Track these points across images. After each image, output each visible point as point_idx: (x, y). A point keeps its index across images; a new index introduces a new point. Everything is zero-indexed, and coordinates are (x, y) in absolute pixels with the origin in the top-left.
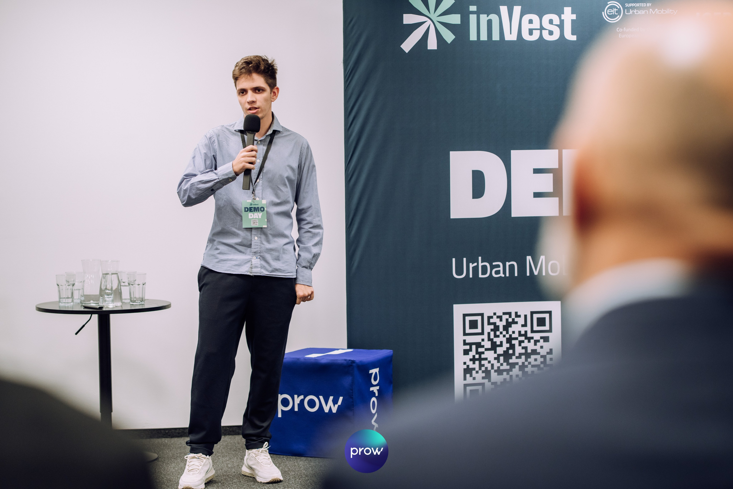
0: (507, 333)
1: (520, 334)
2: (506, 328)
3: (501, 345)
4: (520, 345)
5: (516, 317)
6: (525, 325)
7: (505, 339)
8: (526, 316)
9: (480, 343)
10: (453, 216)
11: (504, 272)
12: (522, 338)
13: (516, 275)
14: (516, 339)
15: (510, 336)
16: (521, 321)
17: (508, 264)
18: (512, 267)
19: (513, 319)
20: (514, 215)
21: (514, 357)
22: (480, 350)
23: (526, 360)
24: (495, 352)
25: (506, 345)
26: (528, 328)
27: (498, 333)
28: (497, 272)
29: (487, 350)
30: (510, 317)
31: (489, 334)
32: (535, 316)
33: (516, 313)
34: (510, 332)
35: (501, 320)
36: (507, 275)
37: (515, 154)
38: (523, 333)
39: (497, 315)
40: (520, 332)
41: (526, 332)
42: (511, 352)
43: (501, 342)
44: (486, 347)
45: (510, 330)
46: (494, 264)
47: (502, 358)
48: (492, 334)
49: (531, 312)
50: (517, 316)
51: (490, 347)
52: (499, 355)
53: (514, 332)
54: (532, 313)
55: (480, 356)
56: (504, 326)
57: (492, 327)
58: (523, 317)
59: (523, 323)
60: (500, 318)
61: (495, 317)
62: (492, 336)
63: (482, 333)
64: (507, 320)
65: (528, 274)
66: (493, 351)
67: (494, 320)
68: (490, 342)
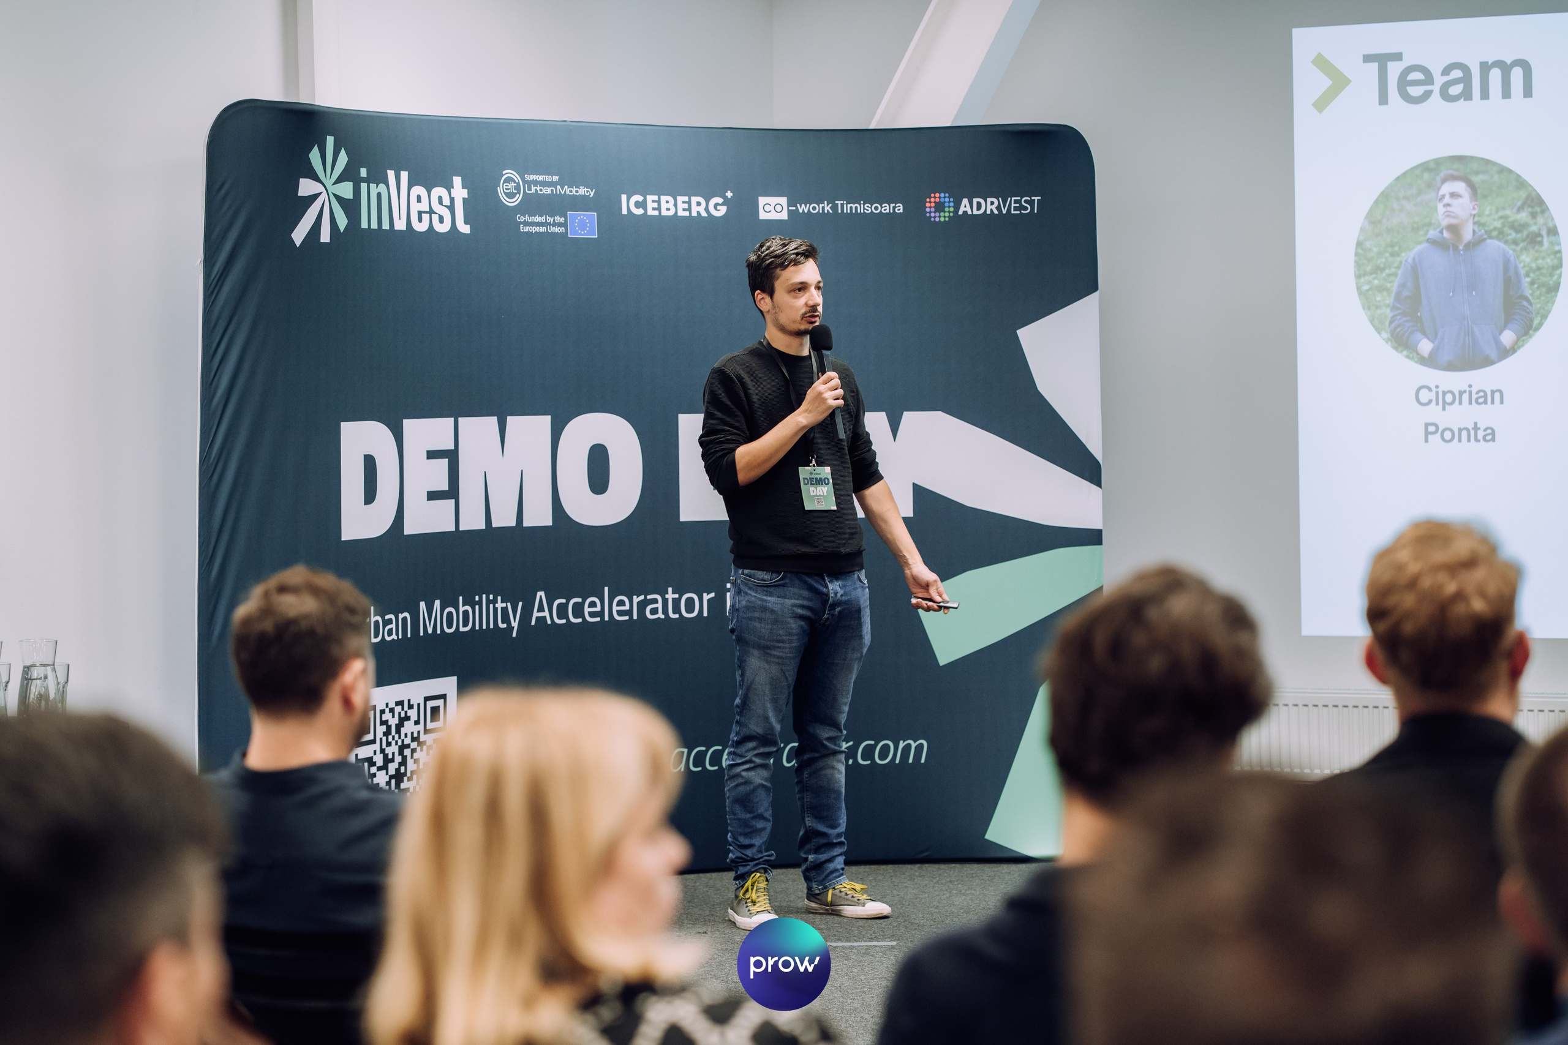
0: (400, 738)
1: (413, 739)
2: (399, 727)
3: (392, 760)
4: (412, 757)
5: (409, 709)
6: (417, 723)
7: (397, 746)
8: (419, 705)
9: (372, 757)
10: (343, 538)
11: (397, 634)
12: (414, 745)
13: (409, 636)
14: (408, 746)
15: (403, 741)
16: (414, 714)
17: (401, 616)
18: (405, 619)
19: (406, 712)
20: (407, 532)
21: (405, 779)
22: (373, 770)
23: (417, 783)
24: (387, 774)
25: (398, 759)
26: (421, 727)
27: (390, 738)
28: (390, 633)
29: (379, 769)
30: (403, 709)
31: (381, 739)
32: (430, 704)
33: (409, 701)
34: (403, 737)
35: (393, 717)
36: (400, 637)
37: (409, 425)
38: (415, 735)
39: (390, 706)
40: (412, 733)
41: (419, 732)
42: (402, 769)
43: (393, 753)
44: (378, 765)
45: (403, 731)
46: (387, 617)
47: (393, 781)
48: (384, 739)
49: (425, 698)
50: (411, 707)
51: (381, 764)
52: (391, 777)
53: (406, 735)
54: (427, 699)
55: (372, 781)
56: (396, 725)
57: (384, 728)
58: (416, 707)
59: (416, 719)
60: (392, 710)
61: (387, 710)
62: (384, 746)
63: (373, 742)
64: (400, 713)
65: (422, 634)
66: (385, 771)
67: (387, 716)
68: (382, 755)
